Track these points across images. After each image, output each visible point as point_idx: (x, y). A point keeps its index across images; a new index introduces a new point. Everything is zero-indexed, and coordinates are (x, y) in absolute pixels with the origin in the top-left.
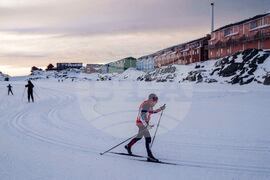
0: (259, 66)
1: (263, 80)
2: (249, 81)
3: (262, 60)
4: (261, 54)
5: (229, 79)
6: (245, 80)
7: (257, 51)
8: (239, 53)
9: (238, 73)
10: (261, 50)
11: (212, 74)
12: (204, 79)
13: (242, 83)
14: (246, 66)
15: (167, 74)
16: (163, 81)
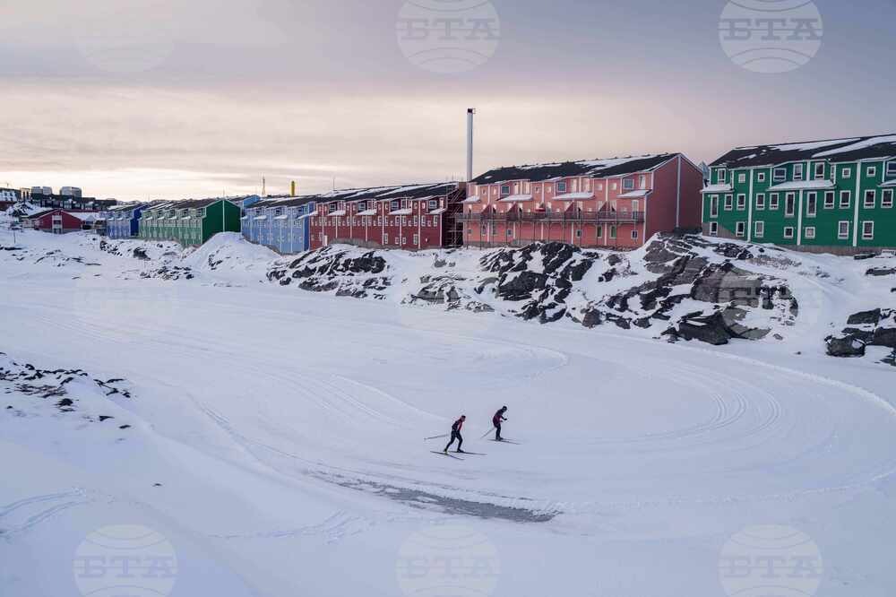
0: (575, 284)
1: (581, 317)
2: (558, 316)
3: (579, 272)
4: (578, 258)
5: (519, 306)
6: (550, 313)
7: (569, 251)
8: (533, 248)
9: (536, 295)
10: (577, 250)
11: (480, 290)
12: (464, 302)
13: (544, 320)
14: (550, 282)
15: (364, 276)
16: (358, 294)
